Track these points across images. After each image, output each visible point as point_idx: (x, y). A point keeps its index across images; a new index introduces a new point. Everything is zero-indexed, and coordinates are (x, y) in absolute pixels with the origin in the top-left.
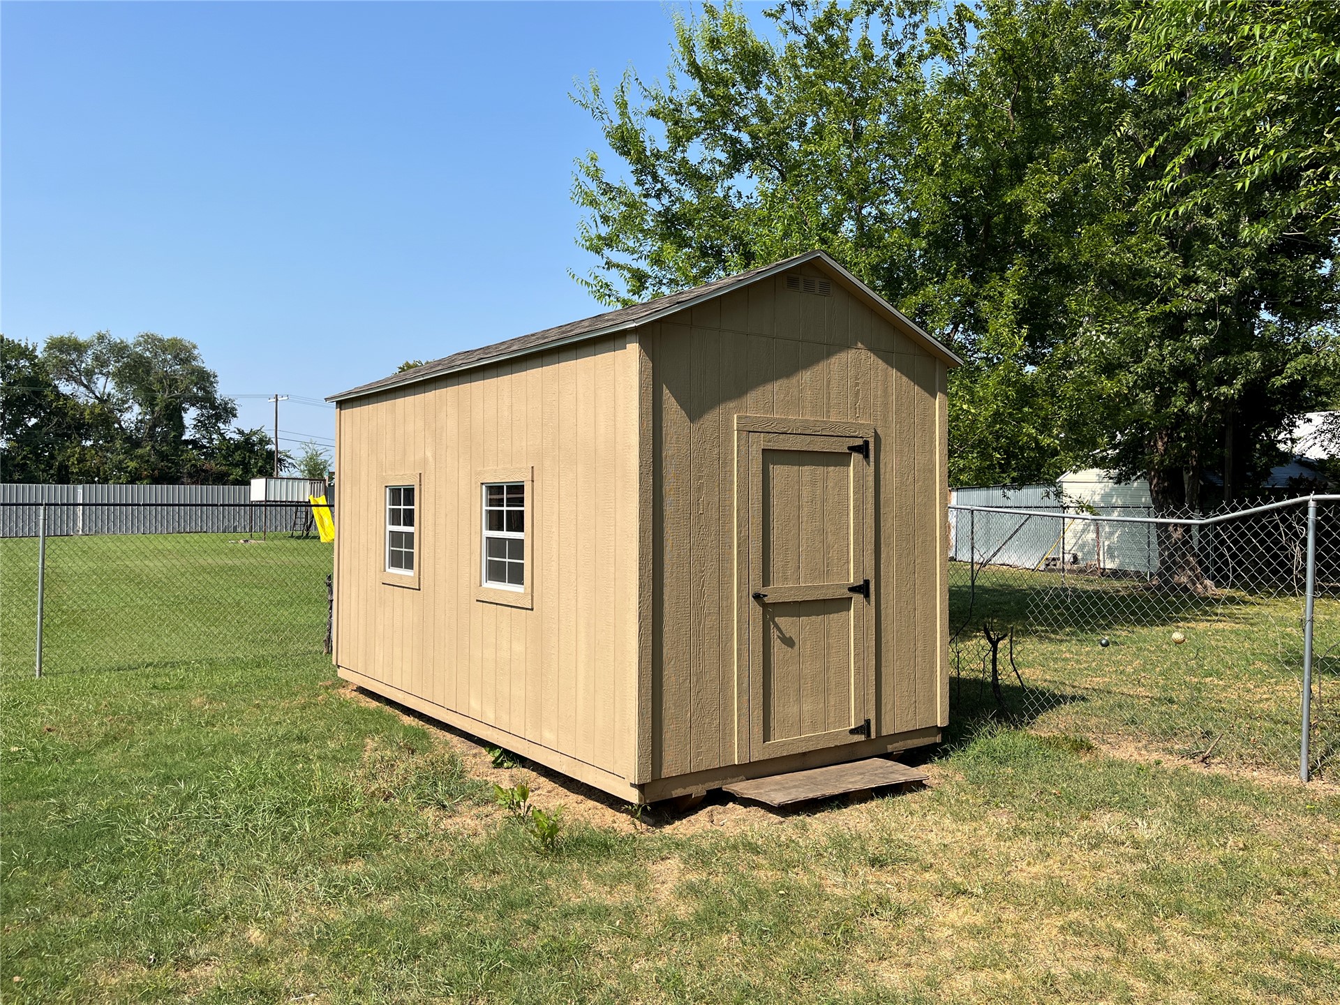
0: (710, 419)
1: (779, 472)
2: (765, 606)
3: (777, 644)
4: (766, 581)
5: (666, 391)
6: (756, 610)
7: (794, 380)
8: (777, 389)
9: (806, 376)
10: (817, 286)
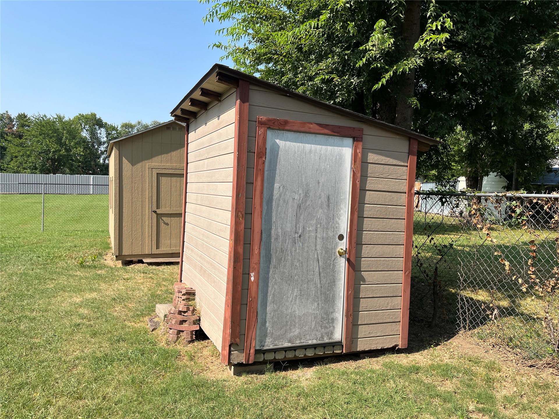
0: (139, 165)
1: (163, 180)
2: (157, 214)
3: (162, 225)
4: (158, 207)
5: (124, 158)
6: (155, 215)
7: (170, 154)
8: (164, 156)
9: (174, 153)
10: (177, 129)
